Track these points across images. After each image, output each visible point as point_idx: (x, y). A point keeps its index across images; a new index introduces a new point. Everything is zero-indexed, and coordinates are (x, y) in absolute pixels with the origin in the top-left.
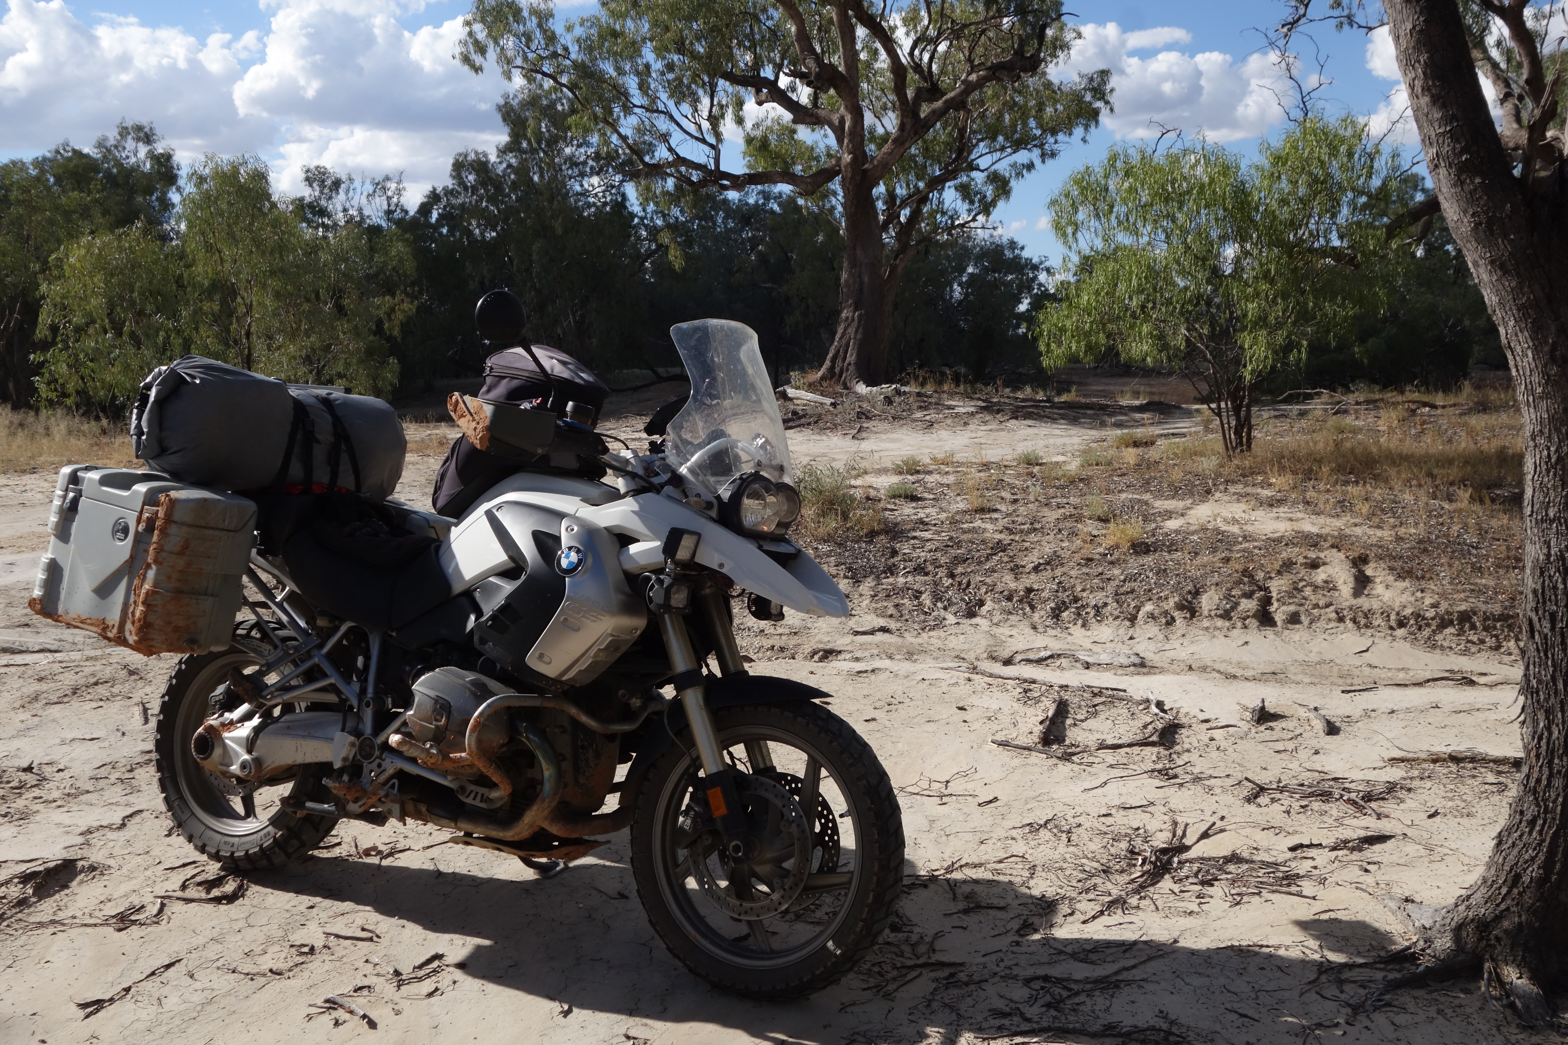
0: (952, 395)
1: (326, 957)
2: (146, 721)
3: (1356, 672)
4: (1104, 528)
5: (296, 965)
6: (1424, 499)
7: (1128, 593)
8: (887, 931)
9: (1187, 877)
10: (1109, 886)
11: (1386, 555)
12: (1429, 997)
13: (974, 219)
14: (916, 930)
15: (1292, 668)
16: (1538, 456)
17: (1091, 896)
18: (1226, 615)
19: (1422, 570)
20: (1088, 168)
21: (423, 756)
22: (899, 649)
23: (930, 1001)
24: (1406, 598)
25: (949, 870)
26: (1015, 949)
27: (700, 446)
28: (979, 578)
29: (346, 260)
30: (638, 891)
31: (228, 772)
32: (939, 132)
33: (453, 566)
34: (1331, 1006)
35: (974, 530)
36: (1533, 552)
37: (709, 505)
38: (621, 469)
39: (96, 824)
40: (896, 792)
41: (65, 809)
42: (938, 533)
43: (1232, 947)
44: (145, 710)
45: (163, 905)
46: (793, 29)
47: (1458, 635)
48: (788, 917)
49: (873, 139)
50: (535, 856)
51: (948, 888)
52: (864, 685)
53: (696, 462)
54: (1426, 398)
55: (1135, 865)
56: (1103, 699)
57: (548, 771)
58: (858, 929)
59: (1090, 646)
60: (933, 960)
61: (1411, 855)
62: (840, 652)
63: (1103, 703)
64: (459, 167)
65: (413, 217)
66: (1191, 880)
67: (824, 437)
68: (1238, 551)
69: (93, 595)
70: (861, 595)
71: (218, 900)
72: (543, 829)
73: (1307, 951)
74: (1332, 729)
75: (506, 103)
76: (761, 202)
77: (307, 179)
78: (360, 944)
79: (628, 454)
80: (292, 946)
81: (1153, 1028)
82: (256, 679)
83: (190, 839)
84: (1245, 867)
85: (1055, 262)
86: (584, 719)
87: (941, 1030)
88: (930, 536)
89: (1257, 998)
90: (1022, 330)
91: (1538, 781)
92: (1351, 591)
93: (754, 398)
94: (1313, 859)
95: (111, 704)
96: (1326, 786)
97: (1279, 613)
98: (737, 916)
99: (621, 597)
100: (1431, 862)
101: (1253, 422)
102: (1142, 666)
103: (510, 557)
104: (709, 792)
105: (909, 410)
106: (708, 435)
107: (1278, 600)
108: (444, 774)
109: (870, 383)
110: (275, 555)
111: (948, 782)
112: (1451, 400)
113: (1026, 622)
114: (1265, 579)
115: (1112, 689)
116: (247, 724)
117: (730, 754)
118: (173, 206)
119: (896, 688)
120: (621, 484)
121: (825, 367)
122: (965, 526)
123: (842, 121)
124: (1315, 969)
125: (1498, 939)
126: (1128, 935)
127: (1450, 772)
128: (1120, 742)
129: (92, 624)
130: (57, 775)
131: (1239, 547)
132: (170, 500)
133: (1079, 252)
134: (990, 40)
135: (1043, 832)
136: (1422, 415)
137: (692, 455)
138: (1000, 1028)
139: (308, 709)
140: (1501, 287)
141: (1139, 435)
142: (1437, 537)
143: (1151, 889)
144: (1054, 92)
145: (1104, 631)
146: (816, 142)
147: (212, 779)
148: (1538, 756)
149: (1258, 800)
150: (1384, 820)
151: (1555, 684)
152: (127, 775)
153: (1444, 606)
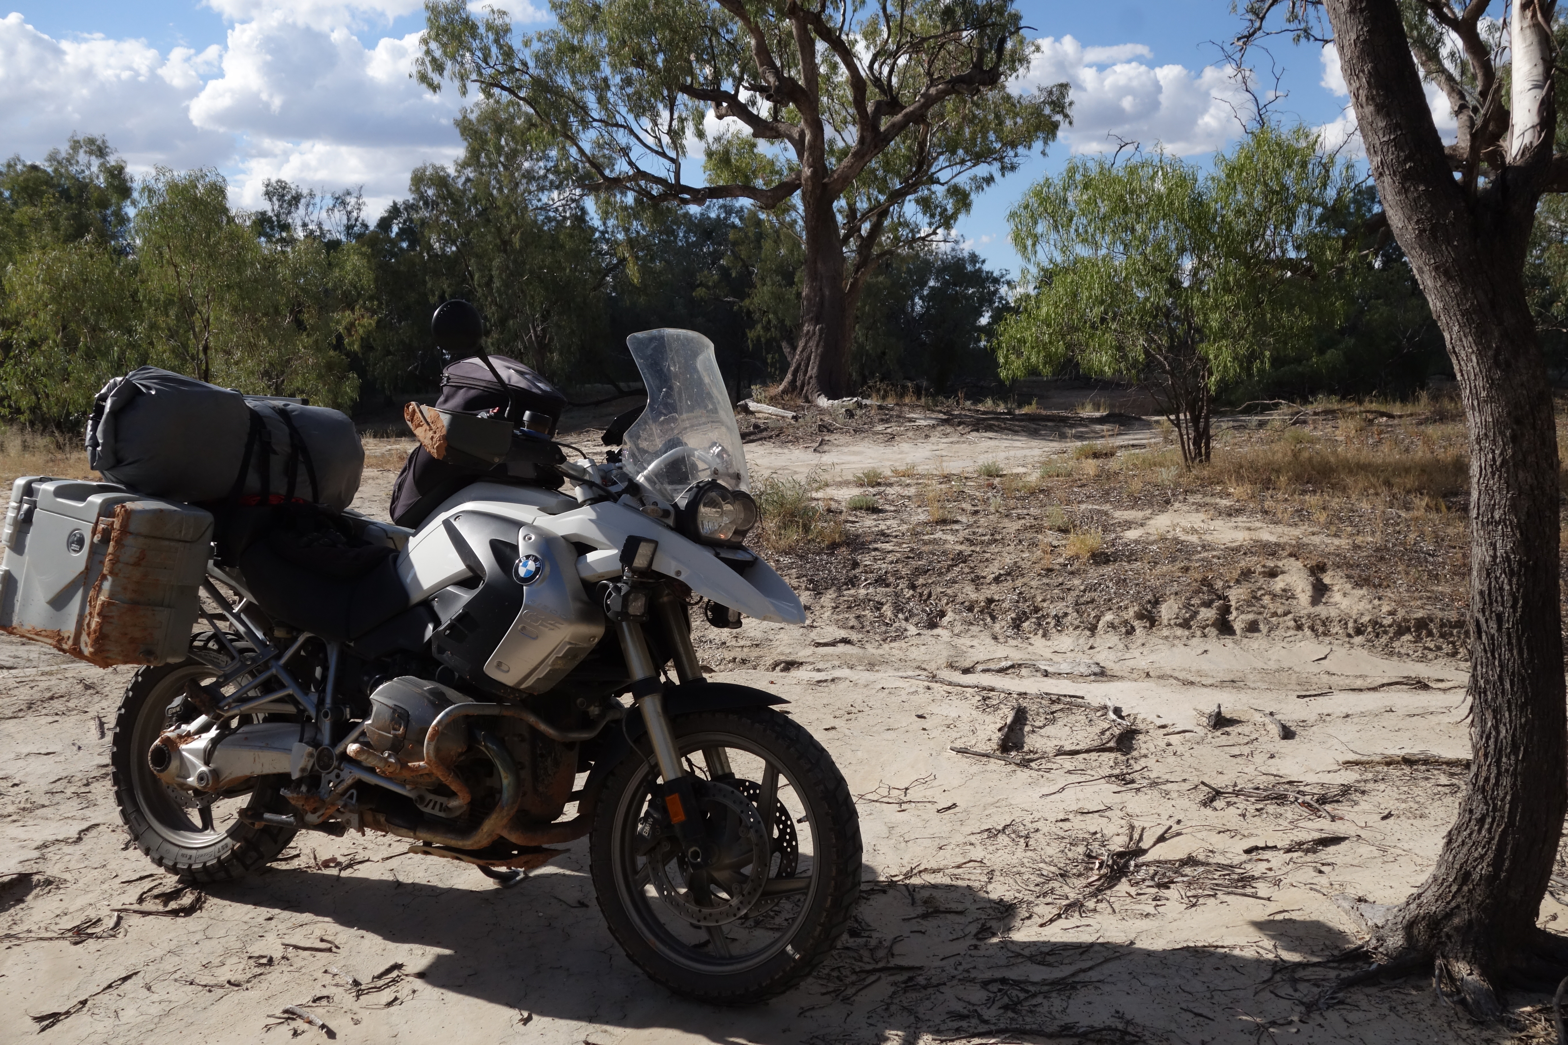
0: (913, 407)
1: (284, 968)
2: (103, 735)
3: (1315, 679)
4: (1064, 539)
5: (255, 977)
6: (1381, 508)
7: (1088, 603)
8: (845, 936)
9: (1144, 880)
10: (1066, 889)
11: (1344, 564)
12: (1382, 994)
13: (934, 233)
14: (875, 935)
15: (1251, 676)
16: (1483, 460)
17: (1049, 899)
18: (1186, 624)
19: (1379, 577)
20: (1047, 179)
21: (381, 765)
22: (860, 660)
23: (888, 1004)
24: (1364, 605)
25: (908, 875)
26: (973, 952)
27: (657, 455)
28: (940, 590)
29: (305, 275)
30: (597, 898)
31: (185, 784)
32: (899, 146)
33: (411, 576)
34: (1285, 1004)
35: (935, 542)
36: (1479, 554)
37: (666, 513)
38: (579, 478)
39: (52, 838)
40: (854, 799)
41: (21, 823)
42: (899, 545)
43: (1188, 948)
44: (102, 725)
45: (120, 918)
46: (753, 42)
47: (1415, 642)
48: (748, 924)
49: (832, 152)
50: (494, 865)
51: (907, 894)
52: (824, 695)
53: (653, 471)
54: (1383, 409)
55: (1092, 869)
56: (1061, 706)
57: (506, 780)
58: (816, 933)
59: (1050, 656)
60: (891, 964)
61: (1364, 856)
62: (802, 664)
63: (1061, 710)
64: (418, 180)
65: (373, 232)
66: (1147, 883)
67: (786, 451)
68: (1197, 561)
69: (48, 607)
70: (822, 607)
71: (175, 913)
72: (502, 837)
73: (1262, 951)
74: (1287, 734)
75: (465, 117)
76: (723, 216)
77: (267, 193)
78: (319, 955)
79: (585, 463)
80: (250, 958)
81: (1109, 1028)
82: (213, 691)
83: (147, 852)
84: (1201, 869)
85: (1015, 275)
86: (543, 727)
87: (900, 1033)
88: (891, 548)
89: (1212, 997)
90: (983, 343)
91: (1487, 780)
92: (1309, 599)
93: (710, 407)
94: (1268, 861)
95: (67, 719)
96: (1281, 789)
97: (1238, 621)
98: (695, 922)
99: (578, 605)
100: (1384, 862)
101: (1212, 432)
102: (1101, 674)
103: (468, 566)
104: (668, 799)
105: (871, 423)
106: (665, 444)
107: (1237, 609)
108: (403, 783)
109: (831, 397)
110: (232, 566)
111: (907, 789)
112: (1409, 409)
113: (987, 633)
114: (1224, 588)
115: (1070, 696)
116: (204, 735)
117: (688, 760)
118: (129, 220)
119: (856, 697)
120: (578, 493)
121: (786, 380)
122: (926, 537)
123: (802, 134)
124: (1270, 968)
125: (1449, 936)
126: (1085, 937)
127: (1404, 775)
128: (1078, 748)
129: (47, 636)
130: (12, 789)
131: (1198, 556)
132: (126, 511)
133: (1039, 265)
134: (949, 53)
135: (1001, 837)
136: (1379, 425)
137: (649, 464)
138: (958, 1030)
139: (265, 720)
140: (1445, 293)
141: (1099, 447)
142: (1394, 545)
143: (1108, 892)
144: (1014, 105)
145: (1065, 641)
146: (777, 156)
147: (170, 791)
148: (1486, 755)
149: (1214, 804)
150: (1339, 822)
151: (1502, 684)
152: (84, 789)
153: (1401, 613)
